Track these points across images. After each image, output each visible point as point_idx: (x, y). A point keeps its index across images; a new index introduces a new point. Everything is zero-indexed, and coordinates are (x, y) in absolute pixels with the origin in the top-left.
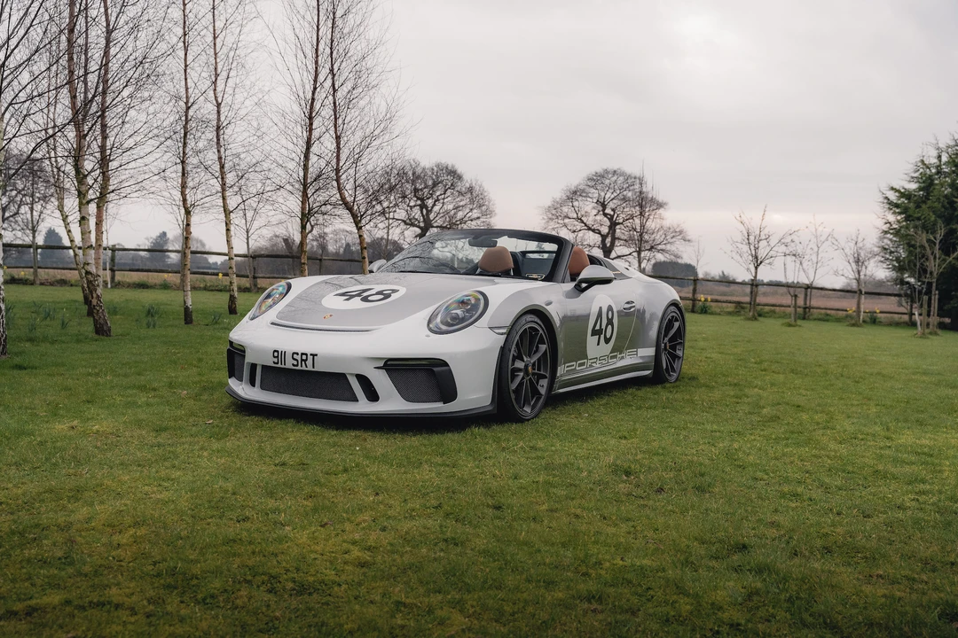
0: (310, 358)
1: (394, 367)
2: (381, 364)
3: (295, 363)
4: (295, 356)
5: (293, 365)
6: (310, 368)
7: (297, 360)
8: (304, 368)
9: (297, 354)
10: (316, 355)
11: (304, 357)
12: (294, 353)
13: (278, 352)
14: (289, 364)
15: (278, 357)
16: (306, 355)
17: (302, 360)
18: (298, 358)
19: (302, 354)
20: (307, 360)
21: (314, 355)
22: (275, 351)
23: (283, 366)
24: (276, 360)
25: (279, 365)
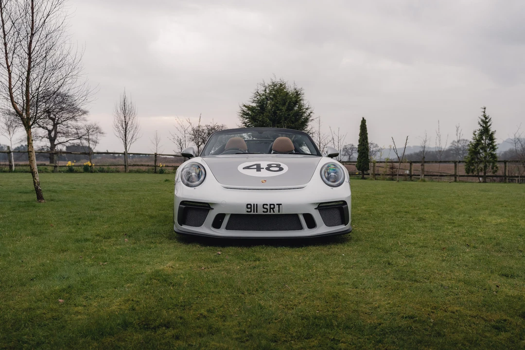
0: (277, 207)
1: (323, 207)
2: (316, 207)
3: (265, 210)
4: (265, 206)
5: (264, 212)
6: (276, 212)
7: (267, 209)
8: (272, 213)
9: (267, 205)
10: (281, 204)
11: (272, 206)
12: (264, 205)
13: (251, 205)
14: (260, 211)
15: (251, 208)
16: (274, 205)
17: (270, 208)
18: (268, 207)
19: (270, 205)
20: (274, 208)
21: (279, 205)
22: (247, 205)
23: (255, 213)
24: (249, 210)
25: (252, 213)
